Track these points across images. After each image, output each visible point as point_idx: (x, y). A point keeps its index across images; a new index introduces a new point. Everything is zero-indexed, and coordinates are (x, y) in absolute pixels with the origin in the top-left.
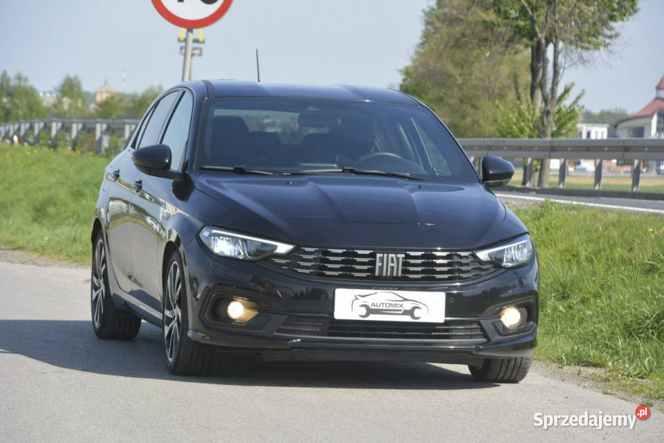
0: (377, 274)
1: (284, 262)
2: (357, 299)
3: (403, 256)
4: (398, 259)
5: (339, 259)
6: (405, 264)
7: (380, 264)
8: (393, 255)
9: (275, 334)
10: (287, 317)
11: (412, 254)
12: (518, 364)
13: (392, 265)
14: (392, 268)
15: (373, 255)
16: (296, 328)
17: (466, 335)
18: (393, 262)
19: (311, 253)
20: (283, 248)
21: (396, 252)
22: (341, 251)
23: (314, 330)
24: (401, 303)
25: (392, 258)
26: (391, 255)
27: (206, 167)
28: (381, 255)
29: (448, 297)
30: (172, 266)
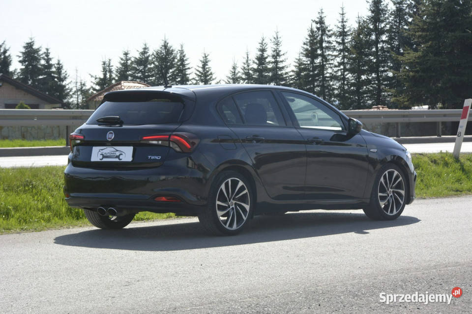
30: (386, 172)
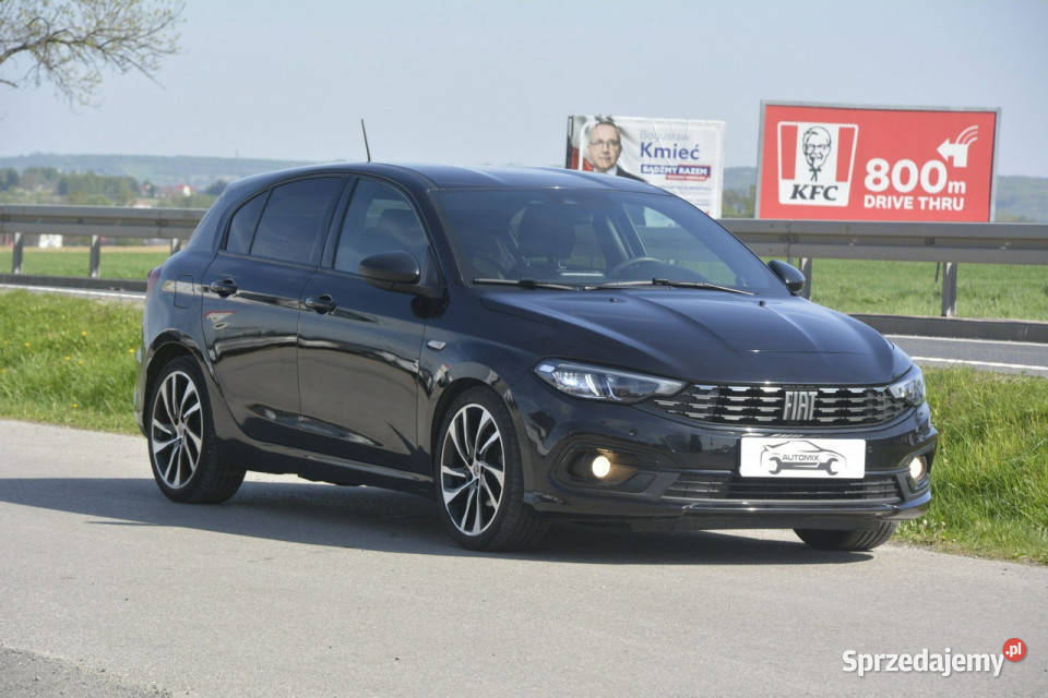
0: (785, 418)
1: (671, 404)
2: (766, 450)
3: (816, 393)
4: (810, 397)
5: (742, 399)
6: (818, 404)
7: (790, 405)
8: (805, 393)
9: (664, 497)
10: (677, 475)
11: (826, 391)
12: (885, 528)
13: (803, 405)
14: (803, 409)
15: (781, 394)
16: (689, 490)
17: (880, 493)
18: (804, 402)
19: (706, 392)
20: (666, 385)
21: (806, 388)
22: (744, 389)
23: (711, 491)
24: (816, 454)
25: (803, 397)
26: (802, 393)
27: (481, 280)
28: (791, 393)
29: (868, 444)
30: (463, 410)
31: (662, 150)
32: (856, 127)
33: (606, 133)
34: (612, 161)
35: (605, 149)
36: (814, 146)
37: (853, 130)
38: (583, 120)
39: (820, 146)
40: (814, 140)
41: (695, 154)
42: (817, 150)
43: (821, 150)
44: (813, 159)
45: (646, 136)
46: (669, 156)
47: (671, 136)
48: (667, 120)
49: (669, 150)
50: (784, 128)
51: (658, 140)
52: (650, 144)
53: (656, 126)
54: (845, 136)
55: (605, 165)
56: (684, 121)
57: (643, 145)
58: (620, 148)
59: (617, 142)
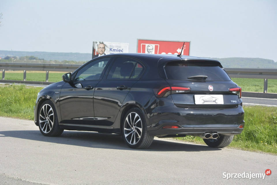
31: (115, 50)
32: (159, 45)
33: (102, 46)
34: (103, 52)
35: (102, 49)
36: (149, 49)
37: (158, 46)
38: (96, 43)
39: (151, 49)
40: (149, 48)
41: (122, 51)
42: (150, 50)
43: (151, 50)
44: (149, 52)
45: (111, 46)
46: (116, 51)
47: (117, 47)
48: (116, 43)
49: (116, 50)
50: (142, 45)
51: (114, 47)
52: (112, 48)
53: (113, 44)
54: (156, 47)
55: (102, 53)
56: (120, 43)
57: (110, 48)
58: (105, 49)
59: (104, 48)
